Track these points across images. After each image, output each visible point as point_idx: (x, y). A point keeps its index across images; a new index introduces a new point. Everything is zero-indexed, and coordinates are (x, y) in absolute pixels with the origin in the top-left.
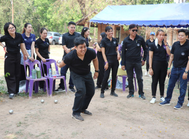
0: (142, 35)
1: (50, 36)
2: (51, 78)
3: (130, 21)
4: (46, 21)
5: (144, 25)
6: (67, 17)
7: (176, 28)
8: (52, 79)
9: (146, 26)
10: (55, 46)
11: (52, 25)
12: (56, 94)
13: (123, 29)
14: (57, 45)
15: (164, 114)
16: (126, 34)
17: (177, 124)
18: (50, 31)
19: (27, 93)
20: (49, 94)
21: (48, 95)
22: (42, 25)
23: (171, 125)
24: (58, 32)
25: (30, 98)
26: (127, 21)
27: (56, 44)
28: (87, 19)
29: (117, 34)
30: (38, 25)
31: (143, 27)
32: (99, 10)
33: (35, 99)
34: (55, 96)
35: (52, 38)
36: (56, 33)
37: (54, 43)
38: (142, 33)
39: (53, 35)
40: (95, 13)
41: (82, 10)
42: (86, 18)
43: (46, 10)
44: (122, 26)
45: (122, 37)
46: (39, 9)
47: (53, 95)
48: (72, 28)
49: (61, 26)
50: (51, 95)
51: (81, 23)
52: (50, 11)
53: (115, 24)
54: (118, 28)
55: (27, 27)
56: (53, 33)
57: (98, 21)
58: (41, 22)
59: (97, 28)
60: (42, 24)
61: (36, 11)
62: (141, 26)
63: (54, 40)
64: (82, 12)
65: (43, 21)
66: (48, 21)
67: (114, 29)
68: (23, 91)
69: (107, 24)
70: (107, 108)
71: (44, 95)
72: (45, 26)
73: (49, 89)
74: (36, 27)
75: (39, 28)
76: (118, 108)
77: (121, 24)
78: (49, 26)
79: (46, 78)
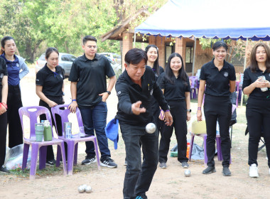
0: (238, 56)
2: (71, 140)
3: (213, 31)
4: (43, 31)
5: (241, 37)
6: (86, 23)
8: (73, 142)
9: (245, 39)
11: (55, 38)
12: (80, 171)
13: (200, 46)
16: (206, 55)
19: (24, 169)
20: (68, 170)
21: (65, 172)
22: (34, 39)
24: (68, 52)
25: (32, 177)
26: (208, 31)
28: (126, 27)
29: (188, 55)
30: (27, 39)
31: (239, 42)
32: (150, 9)
33: (41, 180)
34: (78, 175)
36: (66, 55)
38: (237, 52)
40: (143, 14)
41: (116, 8)
42: (125, 24)
43: (44, 9)
44: (198, 39)
45: (197, 61)
46: (28, 8)
47: (74, 172)
49: (74, 40)
50: (71, 173)
52: (51, 12)
53: (184, 36)
54: (189, 44)
57: (150, 30)
58: (33, 33)
60: (35, 37)
61: (23, 11)
62: (236, 39)
64: (117, 12)
65: (37, 31)
66: (48, 30)
67: (183, 46)
68: (17, 167)
69: (170, 36)
70: (177, 194)
71: (57, 172)
72: (40, 41)
73: (67, 160)
74: (22, 43)
75: (29, 45)
76: (198, 193)
77: (197, 35)
78: (50, 41)
79: (62, 141)
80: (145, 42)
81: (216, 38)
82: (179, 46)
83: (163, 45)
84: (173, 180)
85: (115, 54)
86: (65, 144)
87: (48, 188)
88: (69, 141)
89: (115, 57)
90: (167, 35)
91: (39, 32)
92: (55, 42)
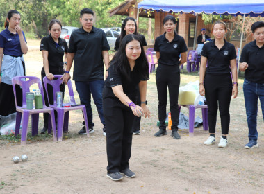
2: (61, 108)
3: (212, 7)
4: (58, 7)
5: (239, 13)
8: (63, 110)
9: (243, 15)
11: (69, 13)
12: (69, 137)
13: (201, 22)
15: (258, 172)
18: (65, 24)
19: (17, 136)
20: (57, 136)
21: (55, 139)
22: (50, 14)
25: (23, 143)
28: (133, 3)
30: (43, 14)
33: (30, 145)
34: (68, 141)
44: (200, 15)
47: (64, 138)
48: (87, 20)
50: (60, 139)
51: (122, 11)
53: (185, 11)
54: (192, 20)
55: (12, 19)
56: (71, 29)
57: (152, 6)
58: (49, 8)
60: (51, 12)
65: (52, 7)
66: (63, 6)
67: (186, 22)
68: (11, 133)
69: (171, 12)
70: (156, 161)
71: (47, 139)
72: (56, 15)
73: (56, 129)
74: (39, 17)
75: (45, 20)
76: (177, 161)
77: (197, 11)
78: (64, 16)
79: (52, 109)
80: (150, 17)
81: (215, 13)
82: (182, 21)
84: (156, 148)
86: (55, 112)
87: (35, 153)
88: (59, 110)
90: (168, 10)
91: (55, 7)
92: (69, 16)
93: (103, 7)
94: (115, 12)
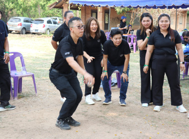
1: (19, 23)
3: (120, 2)
4: (13, 3)
5: (138, 6)
7: (180, 8)
8: (18, 77)
9: (141, 7)
10: (26, 35)
11: (21, 7)
14: (28, 35)
15: (157, 117)
16: (118, 18)
17: (173, 129)
18: (18, 15)
21: (12, 98)
22: (7, 8)
23: (164, 130)
24: (30, 17)
26: (117, 2)
27: (27, 33)
29: (107, 18)
31: (138, 9)
35: (21, 25)
36: (27, 18)
37: (24, 32)
39: (22, 22)
47: (19, 97)
49: (33, 9)
51: (58, 5)
53: (102, 5)
54: (106, 11)
56: (22, 19)
57: (79, 2)
58: (6, 4)
59: (80, 11)
60: (8, 6)
63: (24, 28)
65: (9, 3)
66: (16, 2)
67: (103, 12)
69: (92, 5)
70: (86, 112)
72: (12, 9)
76: (101, 111)
77: (110, 5)
78: (18, 10)
81: (122, 7)
82: (100, 12)
83: (90, 12)
85: (60, 18)
89: (60, 20)
91: (11, 3)
92: (21, 10)
93: (45, 3)
94: (53, 6)
